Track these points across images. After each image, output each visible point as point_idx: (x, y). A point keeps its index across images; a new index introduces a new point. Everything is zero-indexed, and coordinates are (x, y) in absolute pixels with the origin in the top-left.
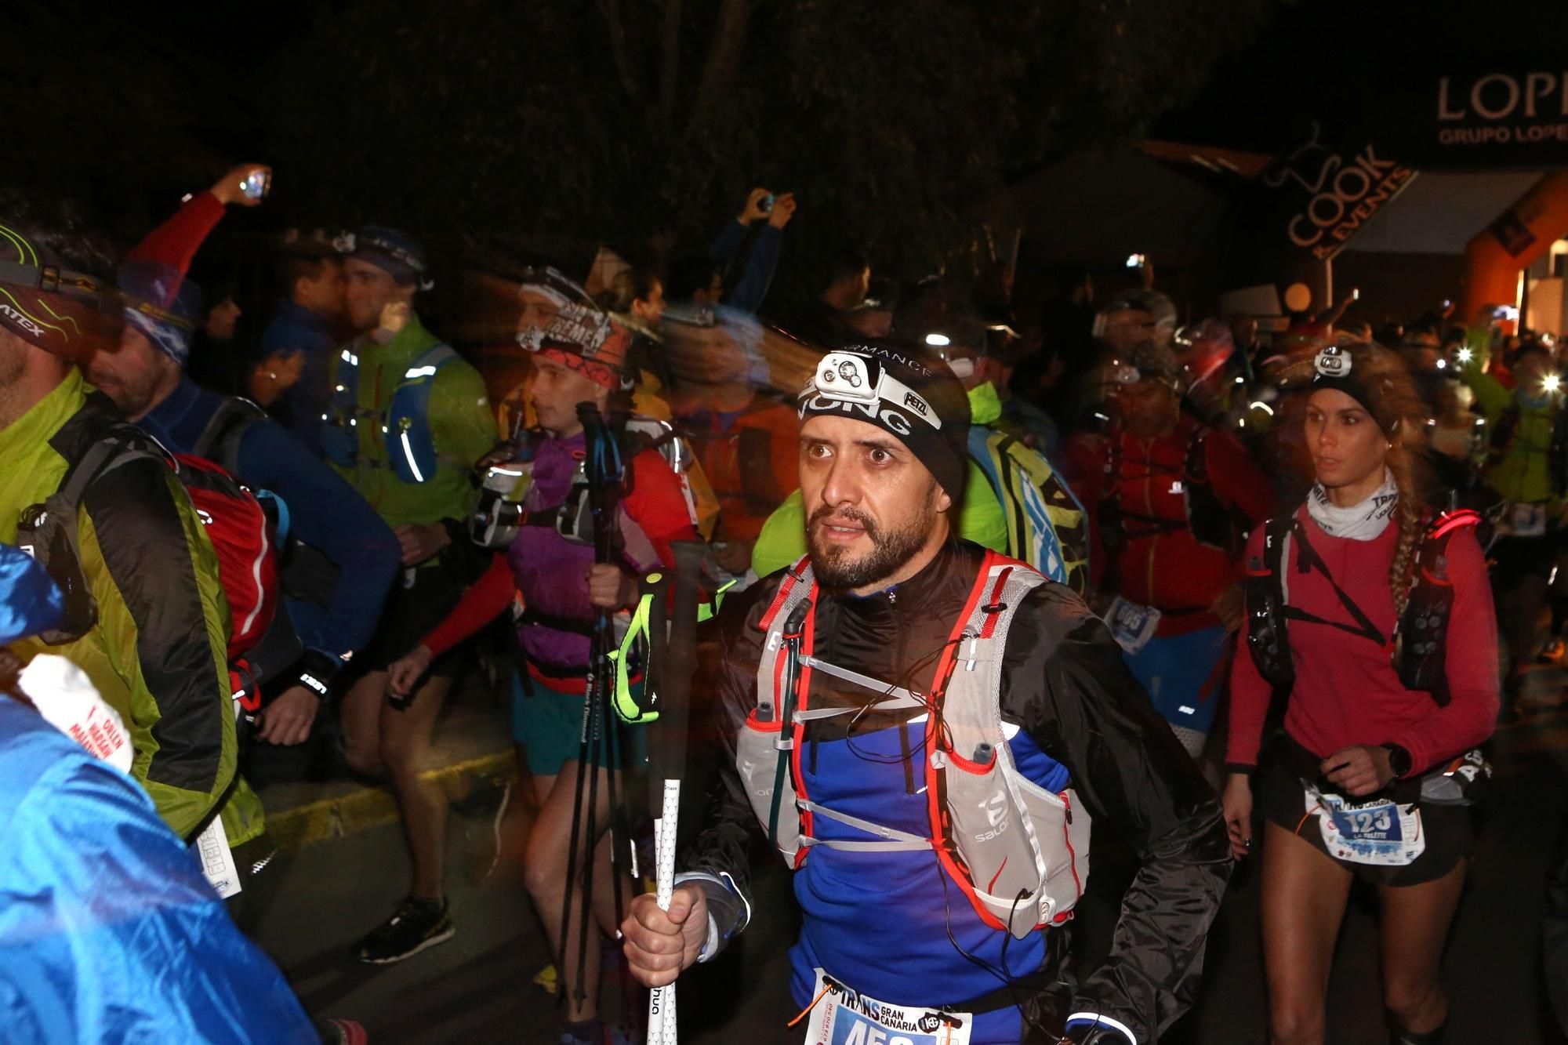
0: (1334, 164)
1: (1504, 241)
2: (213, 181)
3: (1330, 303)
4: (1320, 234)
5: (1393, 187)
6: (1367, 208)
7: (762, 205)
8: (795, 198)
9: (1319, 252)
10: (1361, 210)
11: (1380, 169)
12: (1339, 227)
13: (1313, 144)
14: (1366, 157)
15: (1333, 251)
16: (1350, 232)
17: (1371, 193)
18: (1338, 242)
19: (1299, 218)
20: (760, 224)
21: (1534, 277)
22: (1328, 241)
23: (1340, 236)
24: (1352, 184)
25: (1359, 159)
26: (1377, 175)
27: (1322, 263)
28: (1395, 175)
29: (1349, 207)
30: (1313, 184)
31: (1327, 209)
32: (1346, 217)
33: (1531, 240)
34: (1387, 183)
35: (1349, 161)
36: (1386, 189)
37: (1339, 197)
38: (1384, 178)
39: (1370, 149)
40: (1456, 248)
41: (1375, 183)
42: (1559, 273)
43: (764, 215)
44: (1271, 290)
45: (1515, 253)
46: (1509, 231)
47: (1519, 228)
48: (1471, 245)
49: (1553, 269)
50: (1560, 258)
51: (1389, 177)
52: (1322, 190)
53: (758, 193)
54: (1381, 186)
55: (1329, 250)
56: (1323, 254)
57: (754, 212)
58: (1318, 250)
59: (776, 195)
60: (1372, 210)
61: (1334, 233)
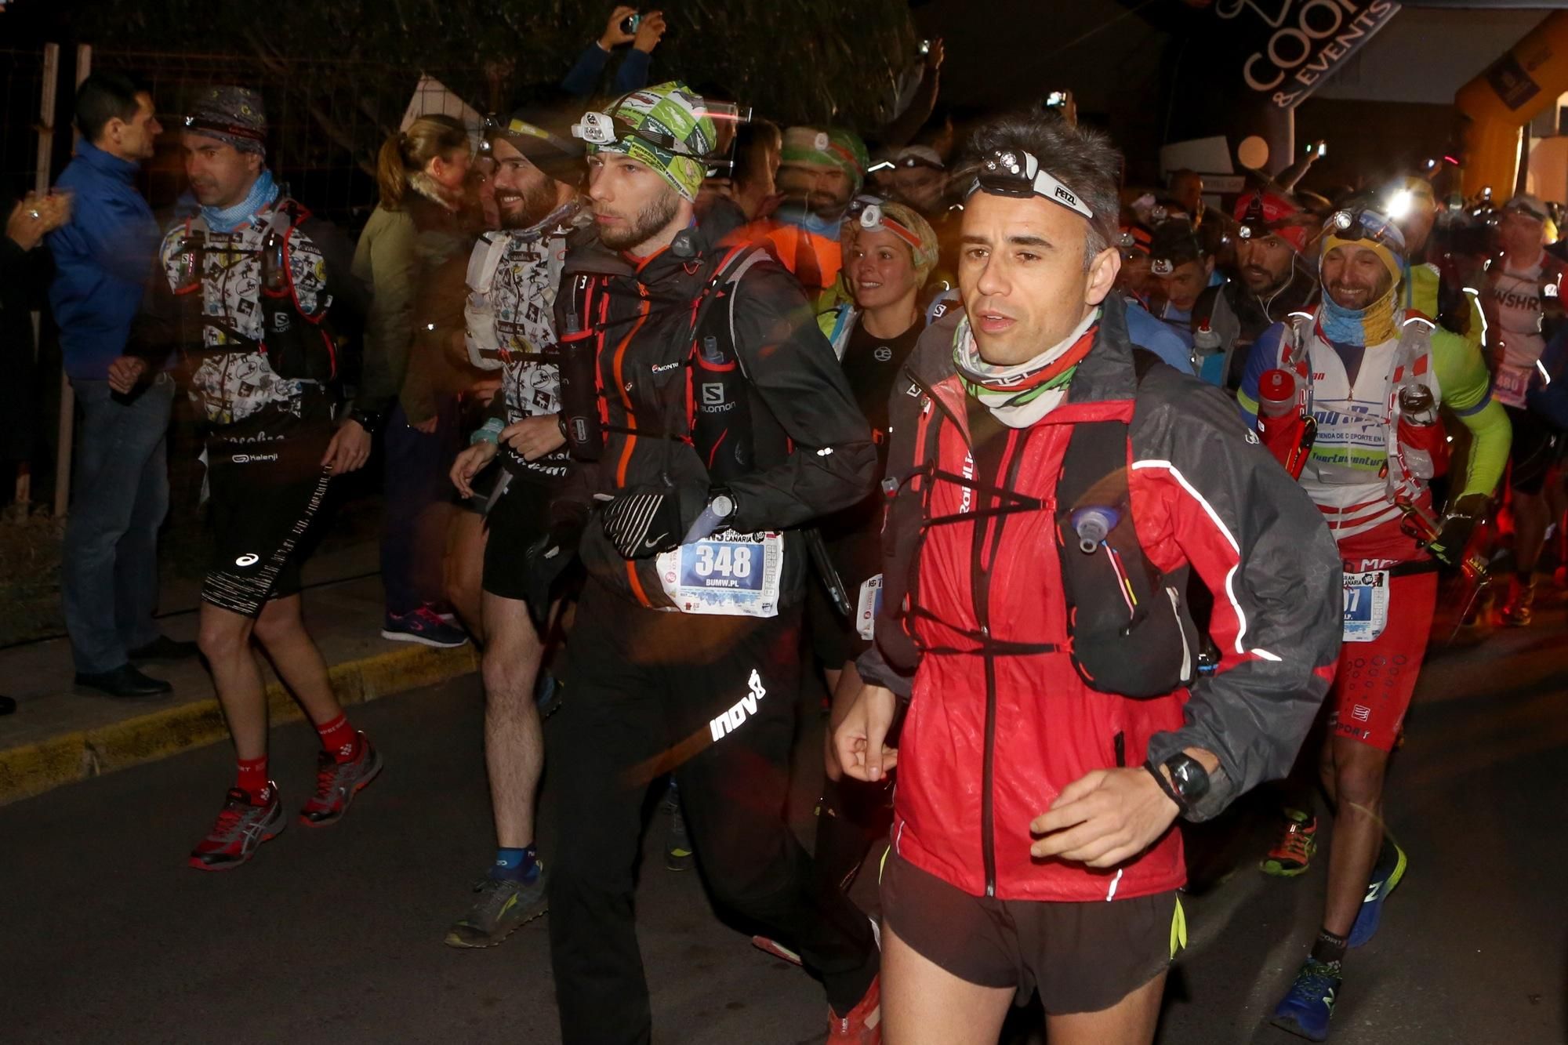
1: (1501, 90)
3: (1292, 162)
4: (1282, 76)
5: (1370, 23)
6: (1338, 47)
7: (625, 26)
8: (664, 18)
9: (1279, 99)
10: (1331, 49)
11: (1355, 2)
12: (1304, 70)
15: (1297, 98)
16: (1318, 76)
17: (1344, 30)
18: (1305, 87)
19: (1257, 56)
20: (625, 47)
21: (1534, 136)
22: (1289, 84)
23: (1306, 81)
26: (1352, 9)
27: (1285, 111)
28: (1373, 10)
30: (1275, 18)
31: (1290, 48)
32: (1313, 58)
33: (1534, 90)
34: (1362, 18)
36: (1362, 26)
37: (1305, 34)
38: (1358, 13)
40: (1444, 97)
41: (1348, 18)
42: (1564, 131)
44: (1222, 141)
45: (1514, 105)
46: (1508, 79)
47: (1519, 74)
48: (1459, 94)
49: (1557, 126)
50: (1565, 111)
51: (1366, 11)
52: (1285, 25)
53: (621, 13)
54: (1356, 21)
55: (1292, 96)
56: (1284, 101)
57: (616, 34)
58: (1278, 97)
59: (642, 13)
60: (1345, 50)
61: (1299, 77)
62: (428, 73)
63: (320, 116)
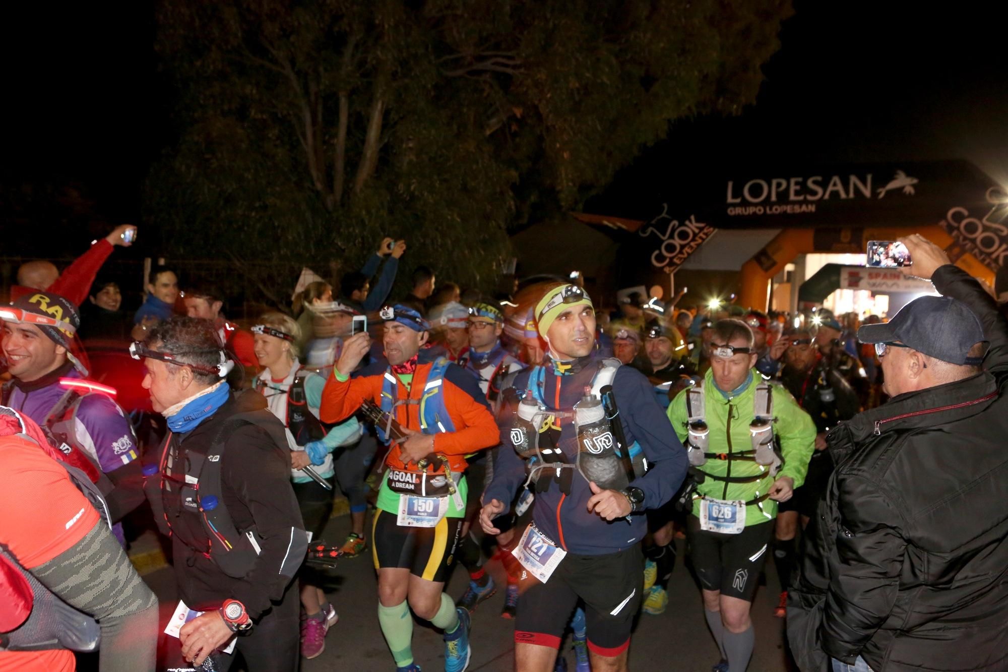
0: (674, 225)
1: (760, 263)
2: (108, 233)
3: (673, 295)
4: (667, 261)
5: (704, 237)
6: (691, 247)
7: (389, 246)
8: (405, 243)
9: (667, 270)
10: (688, 248)
11: (697, 228)
12: (677, 257)
13: (664, 215)
14: (690, 221)
15: (674, 270)
16: (683, 260)
17: (693, 240)
18: (677, 265)
19: (657, 252)
20: (388, 256)
21: (776, 282)
22: (671, 264)
23: (677, 262)
24: (683, 235)
25: (687, 223)
26: (697, 231)
27: (669, 275)
28: (705, 231)
29: (682, 247)
30: (664, 235)
31: (671, 248)
32: (681, 252)
33: (774, 264)
34: (701, 235)
35: (682, 224)
37: (677, 242)
38: (699, 232)
39: (692, 218)
40: (737, 268)
41: (695, 235)
42: (789, 280)
43: (390, 251)
45: (766, 270)
46: (763, 259)
47: (769, 258)
48: (744, 266)
49: (786, 278)
50: (789, 273)
51: (703, 232)
52: (669, 238)
53: (387, 240)
54: (698, 236)
55: (672, 269)
56: (669, 271)
57: (385, 250)
59: (396, 241)
60: (694, 248)
61: (675, 260)
62: (307, 267)
63: (261, 286)
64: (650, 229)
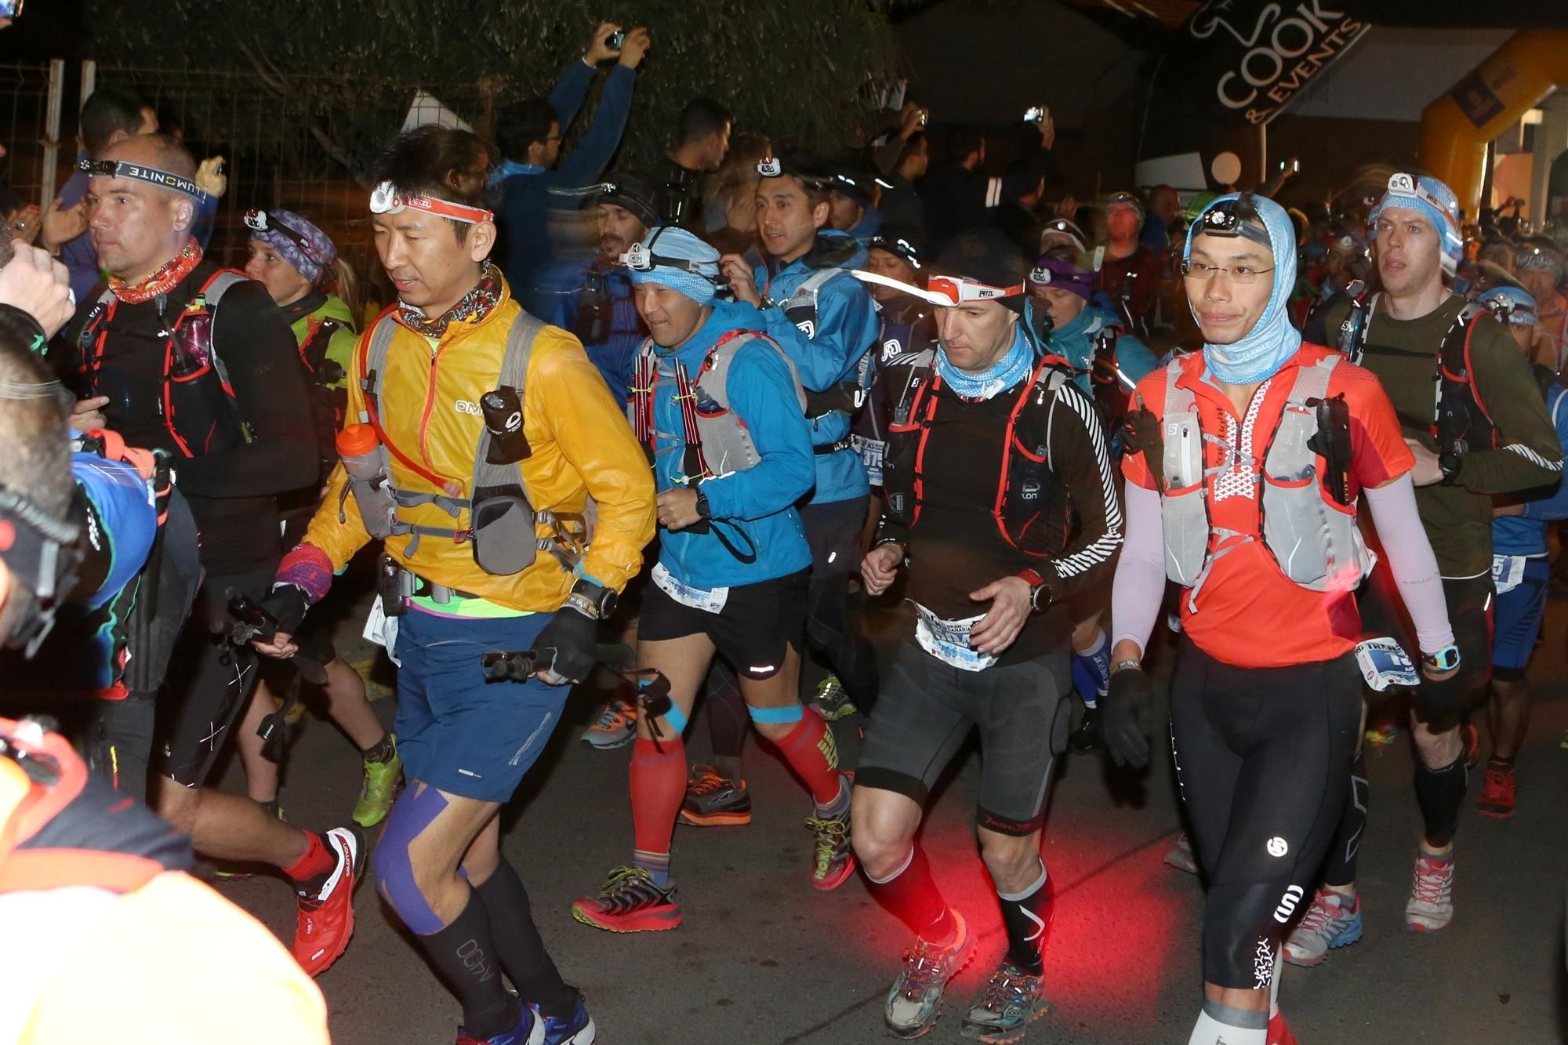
0: (1272, 13)
1: (1467, 108)
3: (1263, 176)
4: (1255, 94)
5: (1340, 42)
6: (1311, 66)
7: (610, 43)
8: (647, 35)
9: (1252, 116)
10: (1302, 68)
11: (1325, 21)
12: (1276, 88)
14: (1310, 8)
15: (1268, 117)
16: (1289, 93)
17: (1315, 49)
18: (1276, 105)
19: (1231, 74)
20: (610, 64)
21: (1499, 153)
22: (1262, 103)
23: (1277, 98)
24: (1292, 38)
25: (1302, 9)
26: (1323, 28)
27: (1256, 129)
28: (1343, 29)
29: (1289, 64)
30: (1248, 38)
31: (1262, 66)
32: (1285, 76)
33: (1498, 108)
34: (1333, 37)
35: (1289, 11)
37: (1277, 53)
38: (1329, 33)
40: (1411, 115)
41: (1319, 36)
42: (1528, 147)
43: (615, 54)
44: (1195, 158)
45: (1480, 123)
46: (1474, 96)
47: (1486, 93)
48: (1426, 112)
49: (1521, 142)
50: (1530, 128)
51: (1337, 31)
52: (1258, 44)
53: (606, 30)
54: (1327, 41)
55: (1264, 114)
56: (1257, 118)
58: (1251, 114)
59: (626, 31)
60: (1316, 69)
61: (1271, 94)
62: (424, 89)
63: (317, 132)
64: (1216, 21)
